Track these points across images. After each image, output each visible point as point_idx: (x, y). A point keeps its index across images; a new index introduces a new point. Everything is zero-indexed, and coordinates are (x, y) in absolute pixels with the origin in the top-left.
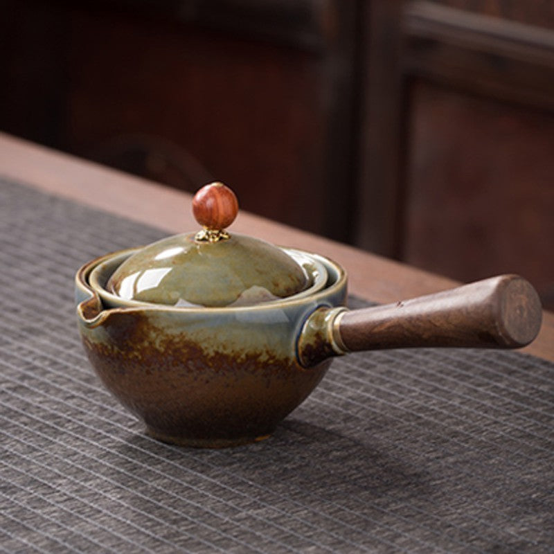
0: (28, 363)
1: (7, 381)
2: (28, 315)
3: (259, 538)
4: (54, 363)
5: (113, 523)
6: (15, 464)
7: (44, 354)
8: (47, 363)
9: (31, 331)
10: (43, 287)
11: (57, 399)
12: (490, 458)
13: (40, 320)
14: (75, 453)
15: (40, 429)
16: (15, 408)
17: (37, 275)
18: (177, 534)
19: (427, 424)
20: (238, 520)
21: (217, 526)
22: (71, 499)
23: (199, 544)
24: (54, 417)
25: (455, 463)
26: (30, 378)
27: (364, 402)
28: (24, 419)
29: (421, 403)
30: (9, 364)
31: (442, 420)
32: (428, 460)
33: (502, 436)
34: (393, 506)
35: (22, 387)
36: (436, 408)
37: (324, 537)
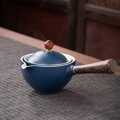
0: (12, 74)
1: (8, 77)
2: (12, 64)
3: (58, 108)
4: (17, 74)
5: (29, 104)
6: (10, 93)
7: (15, 72)
8: (16, 73)
9: (12, 67)
10: (14, 59)
11: (18, 80)
12: (103, 93)
13: (14, 65)
14: (21, 91)
15: (14, 86)
16: (9, 82)
17: (13, 56)
18: (42, 107)
19: (90, 86)
20: (54, 104)
21: (50, 105)
22: (21, 100)
23: (46, 108)
24: (17, 84)
25: (96, 94)
26: (12, 76)
27: (78, 82)
28: (11, 84)
29: (89, 82)
30: (8, 74)
31: (94, 85)
32: (91, 93)
33: (105, 89)
34: (84, 102)
35: (11, 78)
36: (92, 83)
37: (70, 108)
